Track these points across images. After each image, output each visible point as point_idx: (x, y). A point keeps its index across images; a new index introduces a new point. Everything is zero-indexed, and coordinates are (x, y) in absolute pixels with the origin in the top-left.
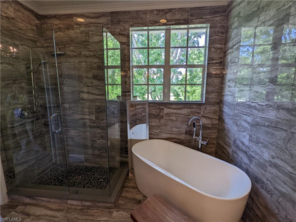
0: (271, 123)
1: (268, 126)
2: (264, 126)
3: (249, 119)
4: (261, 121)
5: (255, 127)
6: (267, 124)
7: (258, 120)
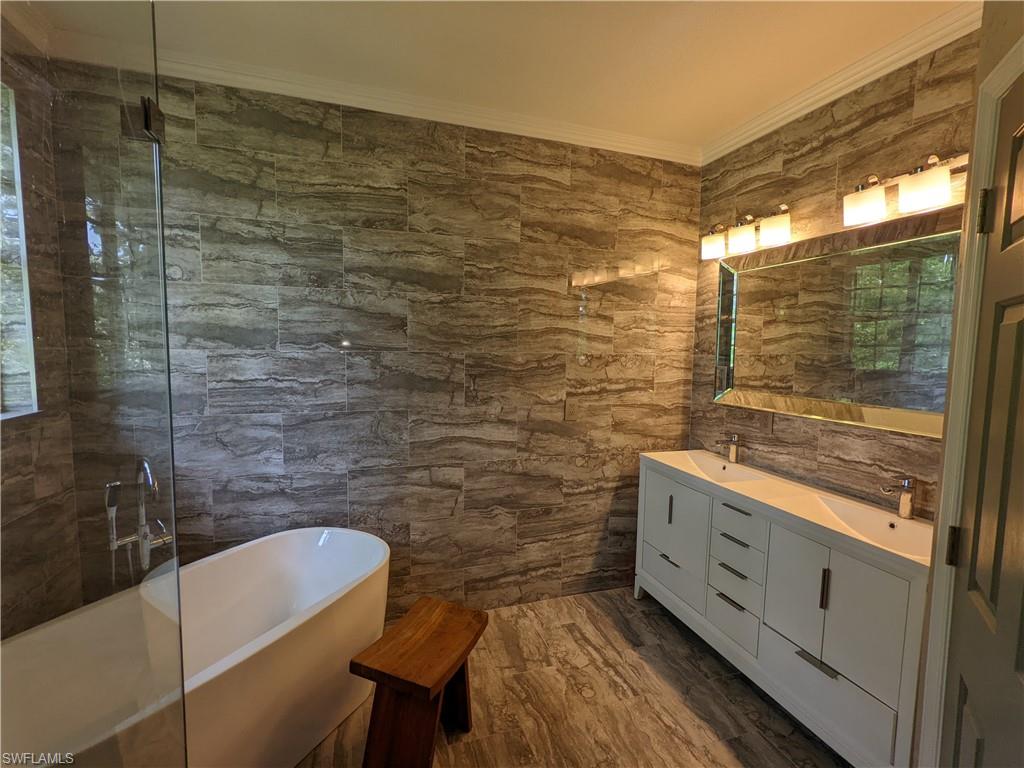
0: (341, 409)
1: (334, 417)
2: (325, 418)
3: (276, 418)
4: (314, 413)
5: (299, 428)
6: (330, 413)
7: (306, 412)
